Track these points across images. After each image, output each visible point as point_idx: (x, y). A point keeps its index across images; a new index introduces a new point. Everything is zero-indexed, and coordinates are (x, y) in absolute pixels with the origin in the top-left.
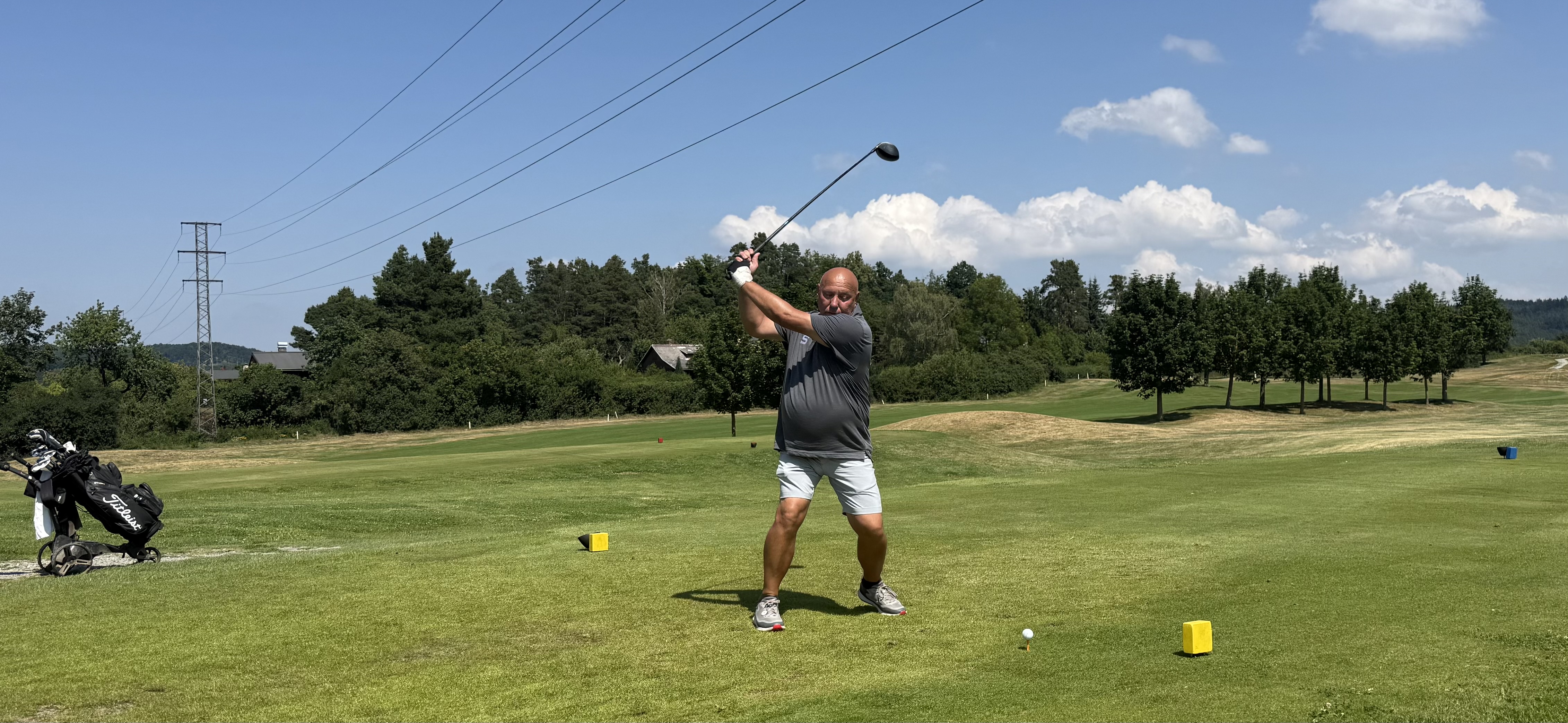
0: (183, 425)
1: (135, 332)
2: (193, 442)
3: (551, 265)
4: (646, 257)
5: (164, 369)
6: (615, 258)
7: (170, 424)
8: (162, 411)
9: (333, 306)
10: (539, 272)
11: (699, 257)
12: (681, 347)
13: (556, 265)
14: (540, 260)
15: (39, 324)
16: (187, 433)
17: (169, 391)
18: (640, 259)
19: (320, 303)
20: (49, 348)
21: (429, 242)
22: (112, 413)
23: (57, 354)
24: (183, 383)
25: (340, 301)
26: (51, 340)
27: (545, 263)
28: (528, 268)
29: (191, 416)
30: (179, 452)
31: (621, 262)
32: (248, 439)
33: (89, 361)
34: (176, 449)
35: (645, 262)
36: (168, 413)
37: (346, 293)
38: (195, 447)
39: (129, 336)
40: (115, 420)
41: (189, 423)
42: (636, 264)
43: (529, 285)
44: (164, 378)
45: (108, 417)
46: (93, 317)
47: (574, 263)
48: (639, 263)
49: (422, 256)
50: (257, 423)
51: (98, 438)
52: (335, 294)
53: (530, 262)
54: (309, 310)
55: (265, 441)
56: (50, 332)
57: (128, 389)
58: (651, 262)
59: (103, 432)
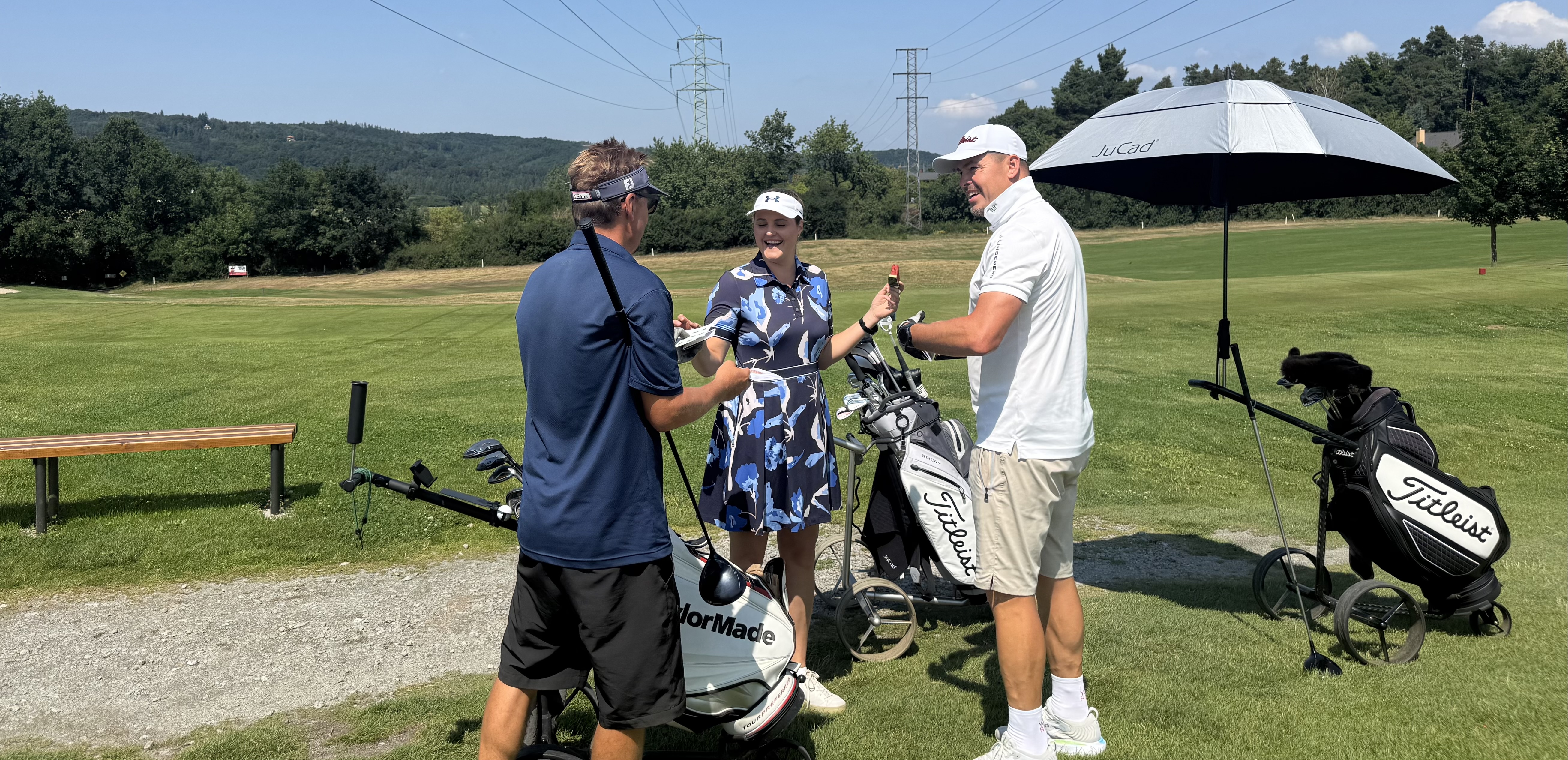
0: (895, 219)
1: (859, 142)
2: (902, 234)
5: (880, 172)
7: (885, 219)
8: (879, 207)
15: (791, 137)
16: (898, 226)
17: (884, 191)
20: (798, 156)
22: (842, 209)
23: (803, 161)
24: (895, 183)
26: (798, 149)
29: (900, 212)
30: (893, 243)
32: (947, 233)
33: (825, 166)
34: (891, 240)
36: (884, 209)
38: (905, 238)
39: (854, 146)
40: (845, 215)
41: (898, 217)
44: (881, 180)
45: (840, 212)
46: (828, 131)
50: (952, 219)
51: (832, 229)
55: (960, 235)
56: (798, 143)
57: (853, 189)
59: (836, 224)
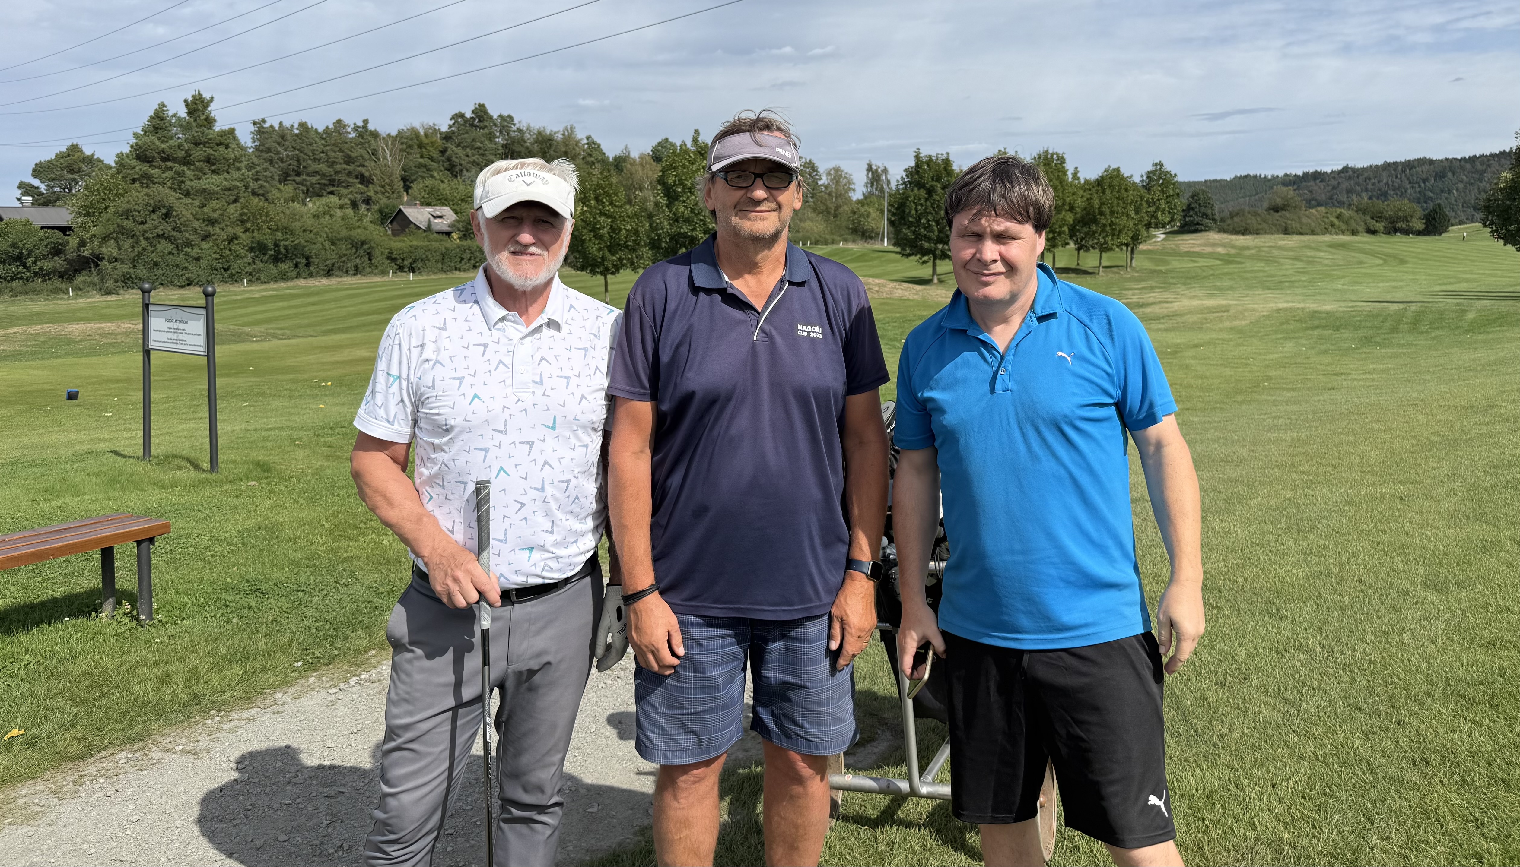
3: (272, 126)
4: (366, 122)
6: (339, 122)
9: (62, 161)
10: (263, 133)
11: (417, 125)
12: (429, 209)
13: (277, 127)
14: (264, 121)
18: (360, 124)
19: (48, 158)
21: (190, 99)
25: (69, 155)
27: (267, 125)
28: (252, 128)
31: (345, 126)
35: (365, 128)
37: (74, 148)
42: (356, 128)
43: (253, 145)
47: (296, 126)
48: (359, 127)
49: (183, 112)
52: (64, 149)
53: (255, 123)
54: (36, 165)
58: (371, 127)
